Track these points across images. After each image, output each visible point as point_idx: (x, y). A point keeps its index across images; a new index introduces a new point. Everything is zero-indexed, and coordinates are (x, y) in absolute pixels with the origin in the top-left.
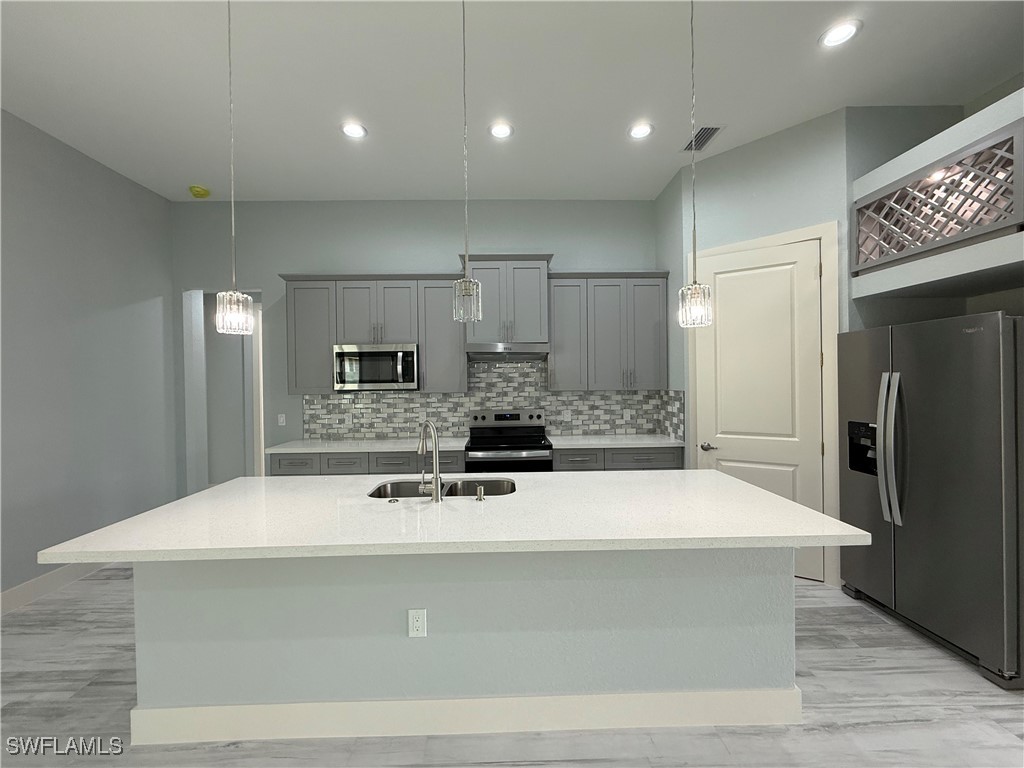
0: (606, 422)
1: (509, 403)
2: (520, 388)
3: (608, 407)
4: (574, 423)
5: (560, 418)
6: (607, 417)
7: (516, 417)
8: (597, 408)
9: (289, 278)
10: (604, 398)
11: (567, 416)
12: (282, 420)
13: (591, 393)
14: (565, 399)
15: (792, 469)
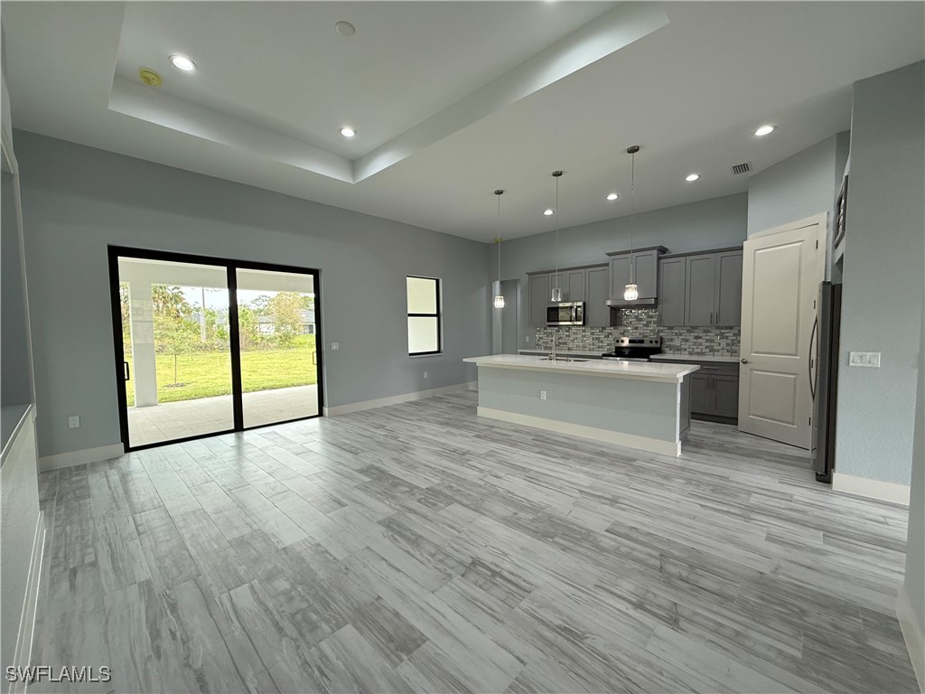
0: (707, 347)
1: (640, 334)
2: (647, 325)
3: (708, 338)
4: (683, 347)
5: (672, 343)
6: (708, 344)
7: (642, 342)
8: (700, 338)
9: (529, 274)
10: (705, 331)
11: (677, 342)
12: (527, 338)
13: (696, 328)
14: (677, 331)
15: (793, 377)
